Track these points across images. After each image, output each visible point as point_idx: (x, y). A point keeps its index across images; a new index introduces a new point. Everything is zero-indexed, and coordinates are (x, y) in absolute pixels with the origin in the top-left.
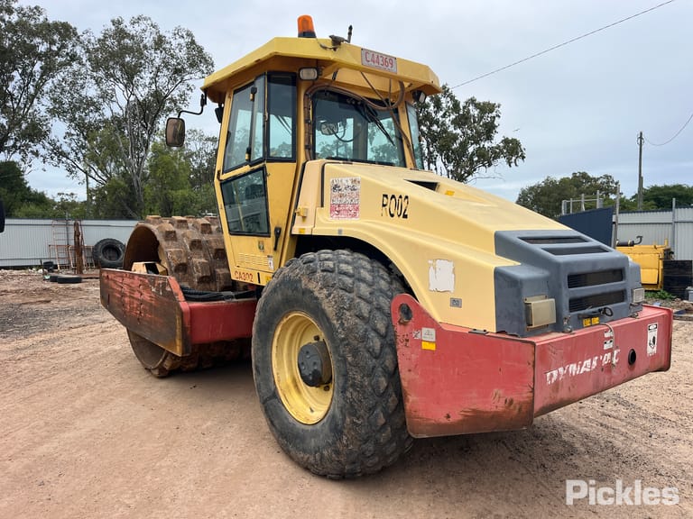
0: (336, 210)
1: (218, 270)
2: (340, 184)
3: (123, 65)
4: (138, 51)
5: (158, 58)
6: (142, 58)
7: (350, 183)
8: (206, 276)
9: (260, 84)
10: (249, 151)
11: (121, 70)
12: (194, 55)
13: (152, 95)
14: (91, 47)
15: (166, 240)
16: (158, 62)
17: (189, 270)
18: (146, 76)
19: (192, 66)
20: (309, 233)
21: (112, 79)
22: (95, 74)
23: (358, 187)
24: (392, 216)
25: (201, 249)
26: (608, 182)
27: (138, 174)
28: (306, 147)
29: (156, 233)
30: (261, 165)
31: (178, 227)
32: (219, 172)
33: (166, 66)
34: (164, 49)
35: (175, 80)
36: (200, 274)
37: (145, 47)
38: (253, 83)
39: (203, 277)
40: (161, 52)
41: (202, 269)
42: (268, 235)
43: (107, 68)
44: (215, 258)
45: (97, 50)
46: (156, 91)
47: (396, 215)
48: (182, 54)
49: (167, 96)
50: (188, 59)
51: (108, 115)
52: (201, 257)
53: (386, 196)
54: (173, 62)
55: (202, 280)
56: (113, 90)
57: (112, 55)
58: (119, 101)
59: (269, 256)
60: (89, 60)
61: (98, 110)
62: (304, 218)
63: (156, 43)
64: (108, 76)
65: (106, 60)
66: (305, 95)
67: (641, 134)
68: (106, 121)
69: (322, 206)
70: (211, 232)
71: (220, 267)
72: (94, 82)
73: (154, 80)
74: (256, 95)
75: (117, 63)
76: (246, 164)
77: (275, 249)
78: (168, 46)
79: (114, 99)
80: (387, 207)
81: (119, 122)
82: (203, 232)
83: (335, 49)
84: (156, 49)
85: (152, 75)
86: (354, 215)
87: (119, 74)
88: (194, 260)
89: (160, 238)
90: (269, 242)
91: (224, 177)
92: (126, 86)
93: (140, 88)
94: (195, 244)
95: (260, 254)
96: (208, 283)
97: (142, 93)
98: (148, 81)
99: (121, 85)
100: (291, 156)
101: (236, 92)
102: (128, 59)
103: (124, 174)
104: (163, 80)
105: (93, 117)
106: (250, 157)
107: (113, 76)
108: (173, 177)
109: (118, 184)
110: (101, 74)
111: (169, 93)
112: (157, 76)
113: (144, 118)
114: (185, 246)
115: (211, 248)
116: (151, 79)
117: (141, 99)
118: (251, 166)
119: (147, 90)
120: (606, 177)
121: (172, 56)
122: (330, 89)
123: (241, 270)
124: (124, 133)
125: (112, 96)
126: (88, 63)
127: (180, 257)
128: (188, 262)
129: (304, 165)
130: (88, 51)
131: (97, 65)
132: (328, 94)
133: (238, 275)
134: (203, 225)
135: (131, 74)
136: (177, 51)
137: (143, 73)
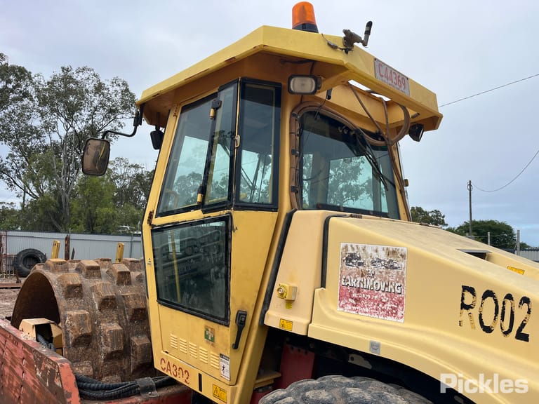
0: (353, 297)
1: (134, 339)
2: (361, 253)
3: (66, 103)
4: (81, 93)
5: (96, 100)
6: (83, 100)
7: (383, 255)
8: (117, 351)
9: (228, 96)
10: (203, 190)
11: (64, 107)
12: (127, 100)
13: (88, 128)
14: (40, 88)
15: (67, 297)
16: (96, 103)
17: (94, 342)
18: (85, 113)
19: (124, 108)
20: (303, 333)
21: (55, 114)
22: (41, 108)
23: (402, 263)
24: (488, 330)
25: (115, 308)
26: (437, 216)
27: (67, 192)
28: (293, 189)
29: (54, 287)
30: (224, 213)
31: (87, 276)
32: (151, 214)
33: (102, 107)
34: (103, 93)
35: (110, 118)
36: (109, 350)
37: (87, 91)
38: (215, 95)
39: (112, 353)
40: (100, 95)
41: (112, 340)
42: (225, 321)
43: (53, 105)
44: (131, 321)
45: (46, 90)
46: (92, 126)
47: (497, 331)
48: (118, 98)
49: (100, 130)
50: (122, 103)
51: (48, 142)
52: (112, 321)
53: (472, 290)
54: (109, 104)
55: (110, 357)
56: (56, 122)
57: (58, 94)
58: (60, 132)
59: (221, 355)
60: (38, 97)
61: (39, 136)
62: (290, 303)
63: (96, 88)
64: (52, 111)
65: (52, 98)
66: (292, 115)
67: (470, 182)
68: (46, 147)
69: (323, 284)
70: (129, 283)
71: (137, 334)
72: (39, 114)
73: (92, 117)
74: (220, 111)
75: (61, 101)
76: (195, 208)
77: (236, 346)
78: (106, 91)
79: (56, 129)
80: (475, 312)
81: (57, 148)
82: (120, 282)
83: (347, 52)
84: (95, 93)
85: (90, 113)
86: (393, 313)
87: (61, 110)
88: (103, 325)
89: (59, 294)
90: (225, 334)
91: (158, 221)
92: (66, 120)
93: (79, 122)
94: (108, 303)
95: (205, 348)
96: (119, 359)
97: (79, 126)
98: (85, 118)
99: (63, 119)
100: (270, 201)
101: (185, 109)
102: (71, 99)
103: (56, 192)
104: (98, 117)
105: (34, 143)
106: (203, 198)
107: (57, 111)
108: (99, 196)
109: (49, 199)
110: (47, 109)
111: (103, 127)
112: (94, 114)
113: (79, 147)
114: (93, 305)
115: (128, 306)
116: (89, 115)
117: (78, 131)
118: (204, 212)
119: (84, 124)
120: (436, 211)
121: (109, 99)
122: (323, 111)
123: (172, 358)
124: (60, 157)
125: (54, 128)
126: (36, 99)
127: (84, 325)
128: (94, 330)
129: (289, 217)
130: (37, 90)
131: (43, 102)
132: (319, 118)
133: (165, 365)
134: (121, 273)
135: (72, 110)
136: (113, 96)
137: (82, 111)
